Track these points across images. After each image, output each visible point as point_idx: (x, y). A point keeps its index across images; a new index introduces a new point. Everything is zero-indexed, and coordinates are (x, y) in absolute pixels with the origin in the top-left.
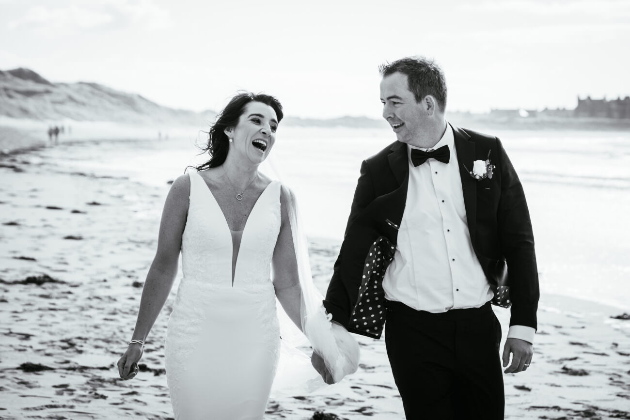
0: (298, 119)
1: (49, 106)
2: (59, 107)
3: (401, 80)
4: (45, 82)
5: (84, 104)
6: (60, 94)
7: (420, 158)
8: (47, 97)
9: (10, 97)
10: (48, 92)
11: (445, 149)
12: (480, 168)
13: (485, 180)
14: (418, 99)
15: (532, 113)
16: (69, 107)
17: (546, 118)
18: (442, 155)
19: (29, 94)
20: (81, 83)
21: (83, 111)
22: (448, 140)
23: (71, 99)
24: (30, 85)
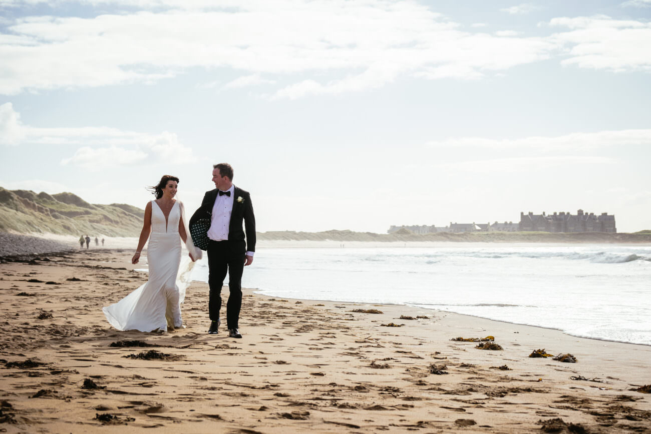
0: (294, 233)
1: (88, 224)
2: (95, 225)
3: (218, 170)
4: (85, 205)
5: (117, 222)
6: (98, 214)
7: (222, 194)
8: (86, 217)
9: (56, 217)
10: (87, 213)
11: (229, 193)
12: (240, 199)
13: (240, 202)
14: (222, 177)
15: (484, 227)
16: (104, 226)
17: (496, 232)
18: (228, 194)
19: (71, 214)
20: (114, 205)
21: (117, 229)
22: (232, 190)
23: (106, 218)
24: (73, 208)
